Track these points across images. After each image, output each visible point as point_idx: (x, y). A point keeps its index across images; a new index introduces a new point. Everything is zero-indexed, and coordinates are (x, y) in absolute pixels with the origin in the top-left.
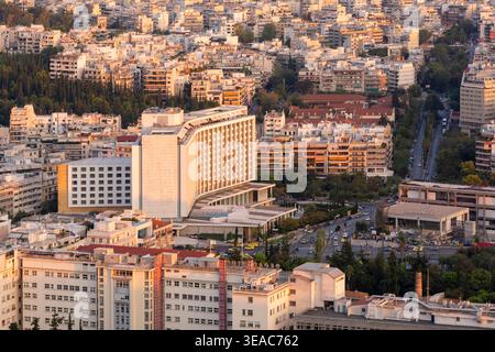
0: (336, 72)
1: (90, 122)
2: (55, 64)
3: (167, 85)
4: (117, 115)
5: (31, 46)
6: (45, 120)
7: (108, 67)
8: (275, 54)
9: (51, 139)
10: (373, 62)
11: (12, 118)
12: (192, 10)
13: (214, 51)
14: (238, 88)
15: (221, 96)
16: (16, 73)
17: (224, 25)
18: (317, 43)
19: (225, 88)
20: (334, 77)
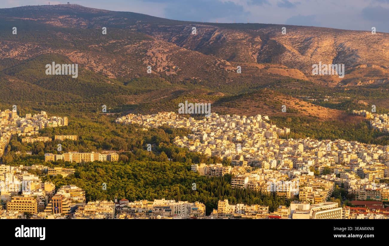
0: (367, 190)
1: (255, 209)
2: (234, 181)
3: (287, 193)
4: (267, 206)
5: (218, 173)
6: (233, 207)
7: (259, 183)
8: (333, 181)
9: (238, 216)
10: (384, 186)
11: (219, 205)
12: (287, 159)
13: (305, 178)
14: (321, 196)
15: (313, 200)
16: (216, 185)
17: (305, 166)
18: (353, 176)
19: (315, 196)
20: (366, 193)
